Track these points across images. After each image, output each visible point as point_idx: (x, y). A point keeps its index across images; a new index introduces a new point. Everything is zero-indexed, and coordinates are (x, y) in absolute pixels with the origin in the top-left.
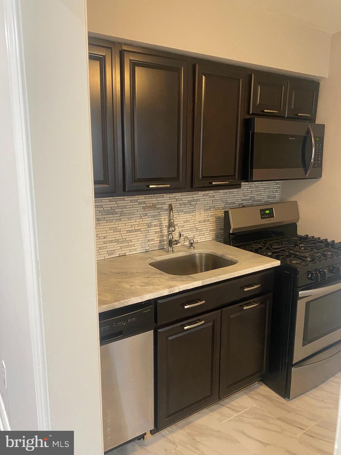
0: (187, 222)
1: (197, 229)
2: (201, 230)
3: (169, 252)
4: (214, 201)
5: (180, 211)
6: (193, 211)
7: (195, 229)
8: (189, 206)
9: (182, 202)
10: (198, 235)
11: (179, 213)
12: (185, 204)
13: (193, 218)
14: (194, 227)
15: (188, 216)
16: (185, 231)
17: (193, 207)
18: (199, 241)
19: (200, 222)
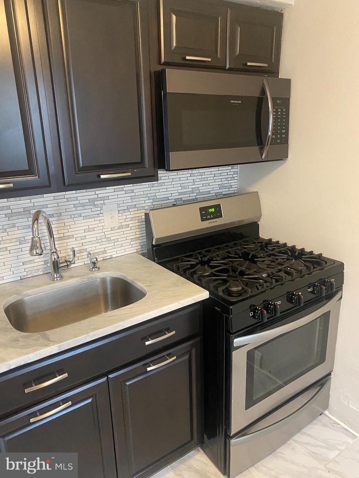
0: (90, 230)
1: (109, 240)
2: (116, 240)
3: (56, 279)
4: (133, 197)
5: (76, 216)
6: (98, 214)
7: (105, 240)
8: (92, 207)
9: (77, 202)
10: (111, 248)
11: (75, 219)
12: (83, 205)
13: (100, 225)
14: (104, 237)
15: (91, 222)
16: (88, 243)
17: (99, 209)
18: (113, 256)
19: (112, 229)
